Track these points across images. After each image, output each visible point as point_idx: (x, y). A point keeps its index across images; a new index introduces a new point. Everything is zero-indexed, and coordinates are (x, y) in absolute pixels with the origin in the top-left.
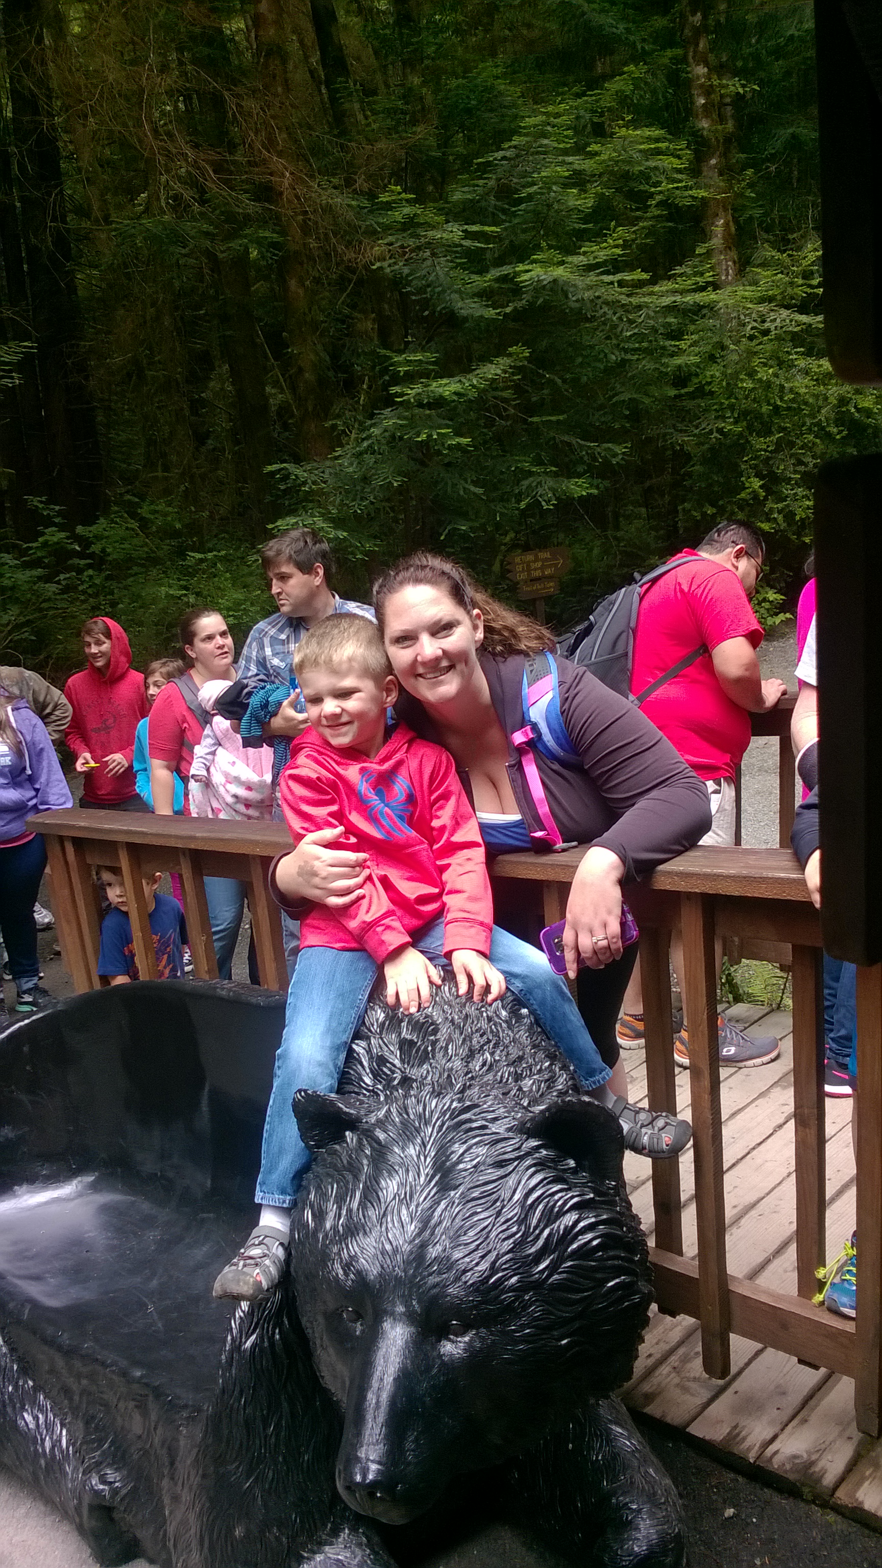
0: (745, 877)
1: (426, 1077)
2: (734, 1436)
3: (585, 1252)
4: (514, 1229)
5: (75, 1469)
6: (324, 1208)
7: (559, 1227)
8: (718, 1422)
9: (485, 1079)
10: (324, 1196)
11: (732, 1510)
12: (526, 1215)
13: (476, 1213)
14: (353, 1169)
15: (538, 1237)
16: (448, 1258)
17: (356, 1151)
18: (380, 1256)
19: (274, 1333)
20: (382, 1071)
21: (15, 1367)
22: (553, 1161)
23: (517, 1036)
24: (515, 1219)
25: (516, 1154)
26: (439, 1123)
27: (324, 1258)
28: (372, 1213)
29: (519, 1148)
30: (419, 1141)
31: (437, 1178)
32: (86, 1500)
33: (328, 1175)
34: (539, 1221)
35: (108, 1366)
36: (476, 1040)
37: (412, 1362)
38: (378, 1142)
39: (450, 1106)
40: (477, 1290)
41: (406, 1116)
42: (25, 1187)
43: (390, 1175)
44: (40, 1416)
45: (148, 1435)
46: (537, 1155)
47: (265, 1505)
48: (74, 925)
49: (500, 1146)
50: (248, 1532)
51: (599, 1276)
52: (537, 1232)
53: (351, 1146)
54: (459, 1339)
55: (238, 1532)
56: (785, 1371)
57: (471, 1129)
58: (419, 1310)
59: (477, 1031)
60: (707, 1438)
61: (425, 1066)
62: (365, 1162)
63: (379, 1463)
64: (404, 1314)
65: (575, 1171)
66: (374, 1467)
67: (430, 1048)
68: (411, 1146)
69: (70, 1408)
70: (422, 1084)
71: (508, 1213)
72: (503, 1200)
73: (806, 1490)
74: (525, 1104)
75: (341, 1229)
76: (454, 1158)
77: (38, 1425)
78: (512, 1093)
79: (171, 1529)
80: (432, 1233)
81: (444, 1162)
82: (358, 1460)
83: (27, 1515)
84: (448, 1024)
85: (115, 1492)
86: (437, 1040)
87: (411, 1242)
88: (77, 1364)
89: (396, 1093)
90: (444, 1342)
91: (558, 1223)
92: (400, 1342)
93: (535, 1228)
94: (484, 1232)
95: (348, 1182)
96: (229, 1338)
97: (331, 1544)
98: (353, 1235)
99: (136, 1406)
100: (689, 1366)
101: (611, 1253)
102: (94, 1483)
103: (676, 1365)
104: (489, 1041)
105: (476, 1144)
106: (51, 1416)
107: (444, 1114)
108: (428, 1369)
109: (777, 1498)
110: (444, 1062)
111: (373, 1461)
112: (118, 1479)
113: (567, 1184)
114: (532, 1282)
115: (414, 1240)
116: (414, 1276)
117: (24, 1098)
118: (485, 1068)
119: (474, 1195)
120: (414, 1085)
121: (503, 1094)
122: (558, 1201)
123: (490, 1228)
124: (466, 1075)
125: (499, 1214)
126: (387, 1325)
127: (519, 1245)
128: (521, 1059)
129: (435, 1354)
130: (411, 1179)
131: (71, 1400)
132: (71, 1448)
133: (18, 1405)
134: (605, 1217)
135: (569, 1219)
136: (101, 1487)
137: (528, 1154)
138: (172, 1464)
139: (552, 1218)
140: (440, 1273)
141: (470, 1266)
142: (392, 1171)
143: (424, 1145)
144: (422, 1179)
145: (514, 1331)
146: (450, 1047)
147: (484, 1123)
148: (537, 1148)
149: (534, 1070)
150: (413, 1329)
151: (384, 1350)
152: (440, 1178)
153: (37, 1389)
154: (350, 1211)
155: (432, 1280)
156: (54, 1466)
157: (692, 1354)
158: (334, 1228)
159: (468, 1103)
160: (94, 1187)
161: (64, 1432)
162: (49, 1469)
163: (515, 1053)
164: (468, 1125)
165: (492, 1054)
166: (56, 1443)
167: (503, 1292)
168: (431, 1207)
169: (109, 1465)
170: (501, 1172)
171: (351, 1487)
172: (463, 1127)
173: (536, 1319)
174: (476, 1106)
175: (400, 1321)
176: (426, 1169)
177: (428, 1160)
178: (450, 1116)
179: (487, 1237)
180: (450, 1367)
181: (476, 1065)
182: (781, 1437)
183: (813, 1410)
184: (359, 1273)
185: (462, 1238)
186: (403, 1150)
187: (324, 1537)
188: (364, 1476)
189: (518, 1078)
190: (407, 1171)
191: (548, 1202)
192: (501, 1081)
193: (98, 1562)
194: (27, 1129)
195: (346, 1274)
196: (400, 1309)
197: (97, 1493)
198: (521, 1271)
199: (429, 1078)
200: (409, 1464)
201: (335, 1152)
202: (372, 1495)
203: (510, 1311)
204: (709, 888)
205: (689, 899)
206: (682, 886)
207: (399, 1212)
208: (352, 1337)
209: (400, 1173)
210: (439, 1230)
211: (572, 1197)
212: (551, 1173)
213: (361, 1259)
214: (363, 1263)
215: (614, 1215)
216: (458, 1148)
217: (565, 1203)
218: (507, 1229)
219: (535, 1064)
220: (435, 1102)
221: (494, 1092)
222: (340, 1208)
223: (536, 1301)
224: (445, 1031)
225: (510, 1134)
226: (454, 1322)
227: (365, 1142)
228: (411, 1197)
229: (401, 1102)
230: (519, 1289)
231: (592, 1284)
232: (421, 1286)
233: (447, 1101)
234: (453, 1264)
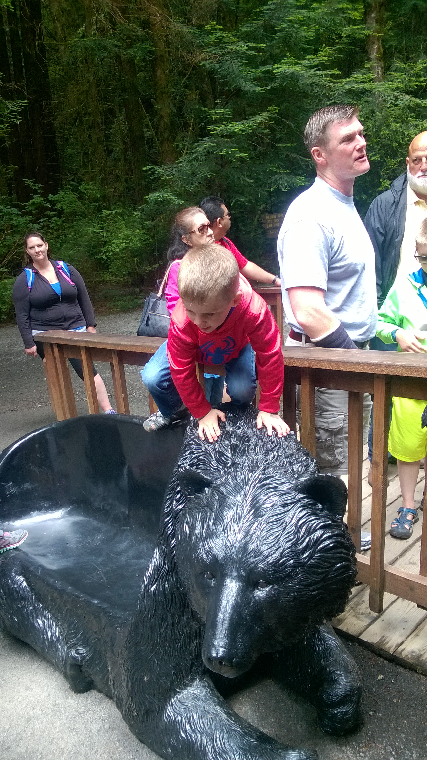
0: (410, 367)
1: (245, 463)
2: (382, 640)
3: (326, 550)
4: (292, 537)
5: (63, 647)
6: (194, 524)
7: (314, 537)
8: (374, 634)
9: (275, 465)
10: (194, 519)
11: (382, 676)
12: (298, 531)
13: (273, 529)
14: (210, 506)
15: (303, 541)
17: (211, 497)
18: (224, 548)
19: (165, 584)
20: (221, 459)
21: (34, 598)
22: (311, 504)
23: (289, 444)
24: (292, 532)
25: (293, 501)
26: (253, 485)
27: (196, 548)
28: (220, 527)
29: (294, 498)
30: (243, 493)
31: (252, 511)
32: (69, 662)
33: (197, 508)
34: (304, 533)
35: (80, 598)
36: (269, 445)
37: (241, 600)
38: (222, 493)
39: (258, 477)
40: (274, 566)
41: (236, 481)
42: (36, 512)
44: (46, 621)
45: (100, 631)
46: (303, 502)
47: (159, 666)
49: (284, 496)
50: (151, 678)
51: (333, 561)
52: (303, 539)
53: (208, 495)
54: (264, 589)
55: (146, 679)
56: (407, 611)
57: (270, 488)
58: (244, 575)
59: (269, 441)
60: (369, 641)
61: (244, 457)
62: (216, 503)
63: (225, 648)
64: (236, 576)
65: (322, 510)
66: (222, 650)
67: (246, 448)
68: (239, 496)
69: (61, 617)
70: (243, 465)
71: (288, 529)
72: (286, 523)
73: (418, 668)
74: (296, 477)
75: (204, 534)
76: (261, 502)
77: (44, 626)
78: (289, 471)
79: (112, 677)
80: (251, 538)
81: (256, 504)
82: (214, 646)
83: (38, 668)
84: (255, 437)
85: (83, 658)
86: (250, 445)
87: (239, 542)
88: (65, 597)
89: (230, 470)
90: (256, 590)
91: (313, 535)
92: (234, 590)
93: (302, 537)
94: (277, 538)
95: (207, 512)
96: (143, 586)
97: (191, 686)
98: (210, 538)
99: (94, 618)
100: (359, 607)
101: (339, 550)
102: (73, 653)
103: (352, 606)
104: (276, 446)
105: (272, 495)
106: (50, 621)
107: (256, 480)
108: (248, 603)
109: (403, 671)
110: (254, 455)
111: (221, 647)
112: (85, 652)
113: (318, 516)
114: (300, 563)
115: (241, 541)
116: (242, 558)
117: (36, 469)
118: (274, 459)
119: (272, 520)
120: (239, 466)
121: (285, 472)
122: (313, 524)
123: (280, 536)
124: (265, 462)
125: (284, 529)
126: (227, 581)
127: (294, 545)
128: (292, 455)
129: (252, 596)
130: (239, 511)
131: (61, 613)
132: (61, 637)
133: (35, 616)
134: (336, 533)
135: (319, 533)
136: (76, 655)
138: (113, 645)
140: (255, 557)
141: (270, 554)
142: (229, 508)
143: (245, 495)
144: (245, 511)
145: (292, 586)
146: (257, 448)
147: (276, 485)
148: (303, 498)
149: (299, 461)
150: (241, 584)
151: (227, 593)
152: (254, 511)
153: (44, 608)
154: (208, 525)
155: (251, 560)
156: (53, 644)
157: (361, 602)
158: (201, 534)
159: (268, 476)
160: (70, 513)
161: (57, 629)
162: (49, 647)
163: (289, 452)
164: (268, 486)
165: (278, 452)
166: (53, 634)
167: (286, 567)
168: (250, 525)
169: (80, 645)
170: (285, 509)
171: (210, 659)
172: (266, 487)
173: (302, 581)
174: (272, 477)
175: (234, 579)
176: (247, 507)
177: (248, 502)
178: (259, 481)
179: (279, 540)
180: (259, 602)
181: (270, 457)
182: (405, 643)
183: (421, 630)
184: (214, 556)
185: (266, 540)
186: (235, 497)
187: (187, 682)
188: (217, 654)
189: (291, 464)
190: (237, 507)
191: (309, 525)
192: (283, 465)
193: (73, 690)
194: (37, 484)
195: (207, 556)
196: (235, 574)
197: (75, 658)
198: (295, 557)
199: (246, 463)
200: (239, 649)
201: (199, 498)
202: (221, 663)
203: (289, 577)
204: (390, 372)
205: (379, 377)
206: (376, 371)
207: (234, 527)
208: (209, 586)
209: (234, 508)
210: (254, 536)
211: (320, 523)
212: (310, 511)
213: (215, 549)
214: (215, 551)
215: (341, 532)
216: (263, 497)
217: (317, 525)
218: (288, 537)
219: (299, 458)
220: (250, 474)
221: (280, 471)
222: (203, 524)
223: (302, 572)
224: (253, 441)
225: (290, 491)
226: (261, 581)
227: (215, 493)
228: (240, 520)
229: (233, 474)
230: (294, 566)
231: (329, 565)
232: (245, 563)
233: (257, 474)
234: (261, 553)
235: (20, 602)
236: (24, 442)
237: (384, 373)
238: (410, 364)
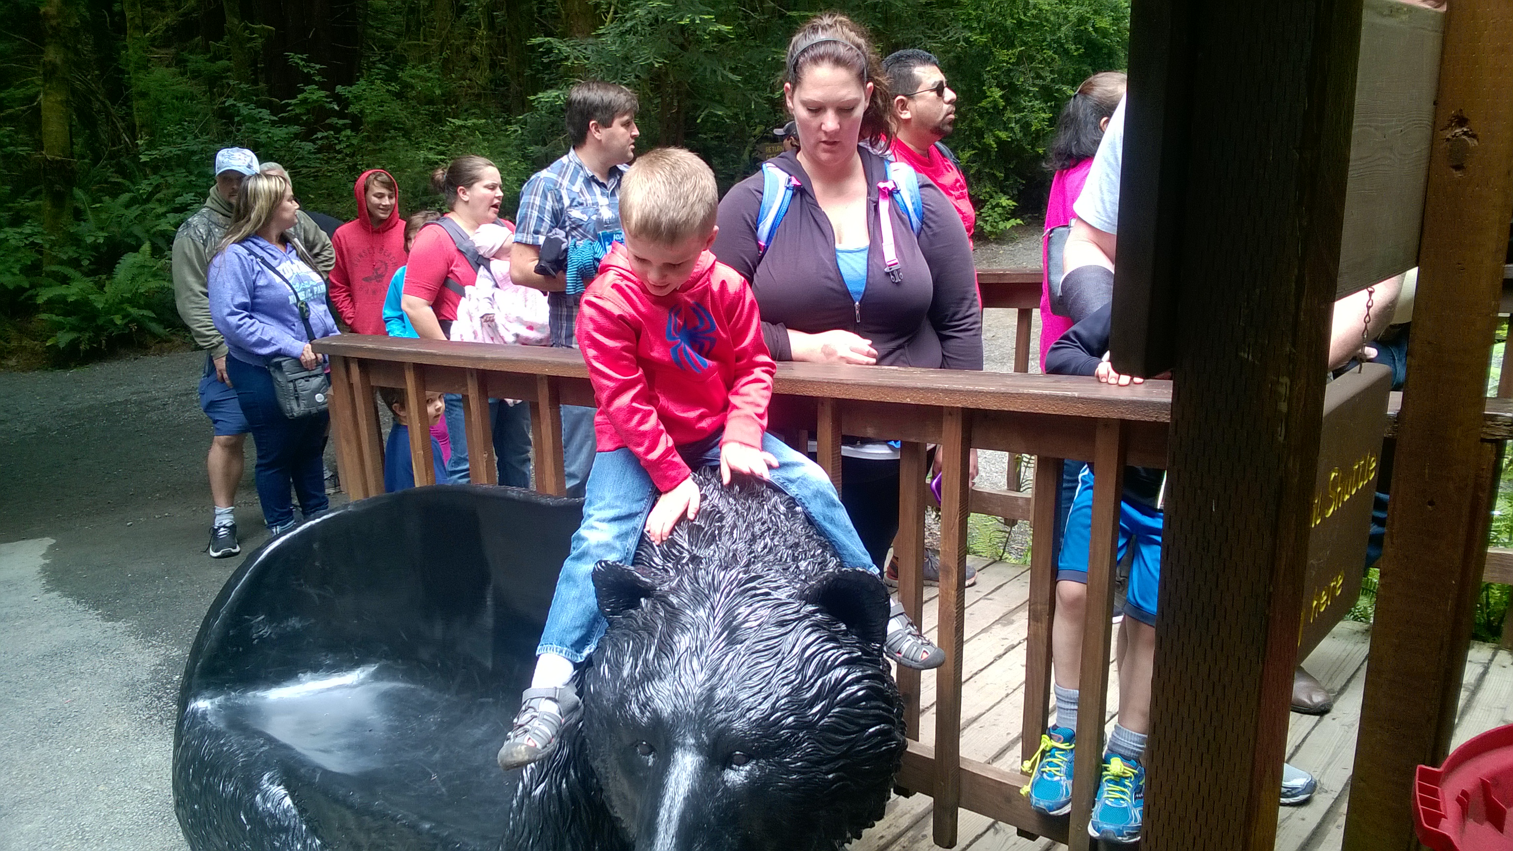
0: (1003, 393)
1: (713, 556)
3: (852, 701)
4: (793, 677)
6: (620, 660)
7: (831, 678)
9: (767, 558)
10: (621, 652)
12: (803, 667)
13: (761, 663)
14: (648, 628)
15: (812, 685)
16: (735, 698)
17: (651, 613)
18: (673, 697)
19: (561, 783)
20: (671, 552)
21: (304, 827)
22: (827, 623)
23: (793, 528)
24: (794, 669)
25: (795, 616)
26: (727, 590)
28: (666, 663)
29: (798, 611)
30: (708, 604)
31: (724, 635)
33: (625, 635)
34: (814, 672)
35: (398, 821)
36: (757, 528)
37: (700, 786)
38: (671, 605)
39: (737, 576)
40: (759, 725)
41: (696, 585)
42: (309, 675)
43: (683, 631)
46: (813, 618)
48: (354, 444)
49: (781, 609)
51: (862, 722)
52: (812, 681)
53: (646, 610)
54: (741, 768)
57: (756, 595)
58: (707, 742)
59: (758, 520)
61: (712, 547)
62: (659, 622)
64: (694, 745)
65: (845, 634)
67: (717, 532)
68: (702, 610)
70: (710, 560)
71: (788, 663)
72: (784, 653)
74: (803, 577)
75: (638, 676)
76: (740, 618)
78: (791, 570)
80: (721, 679)
81: (731, 622)
84: (732, 514)
86: (723, 526)
87: (700, 687)
88: (368, 820)
89: (686, 568)
90: (727, 771)
91: (830, 675)
92: (690, 769)
93: (811, 678)
94: (767, 678)
95: (644, 639)
96: (521, 785)
98: (649, 680)
101: (874, 703)
104: (769, 529)
105: (761, 607)
107: (731, 583)
108: (714, 792)
110: (729, 543)
113: (839, 643)
114: (806, 722)
115: (704, 684)
116: (704, 713)
117: (312, 591)
118: (766, 550)
119: (757, 648)
120: (704, 561)
121: (784, 570)
122: (830, 657)
123: (771, 675)
124: (749, 554)
125: (779, 664)
126: (679, 754)
127: (797, 691)
128: (797, 545)
129: (720, 779)
130: (701, 635)
134: (870, 672)
135: (840, 672)
137: (806, 617)
139: (825, 670)
140: (727, 711)
141: (754, 706)
142: (684, 629)
143: (713, 608)
144: (711, 636)
145: (790, 763)
146: (735, 531)
147: (767, 590)
148: (815, 612)
149: (809, 555)
150: (701, 758)
151: (676, 774)
152: (728, 635)
153: (324, 846)
154: (646, 661)
155: (720, 716)
158: (632, 676)
159: (753, 574)
160: (376, 677)
163: (791, 540)
164: (753, 592)
165: (772, 539)
167: (782, 728)
168: (719, 658)
170: (782, 630)
172: (749, 593)
173: (808, 754)
175: (690, 751)
176: (715, 629)
177: (717, 620)
178: (737, 585)
179: (769, 682)
180: (732, 791)
181: (759, 547)
184: (655, 711)
185: (748, 682)
186: (694, 612)
189: (795, 559)
190: (698, 629)
191: (822, 657)
194: (313, 621)
195: (642, 713)
196: (691, 741)
198: (797, 712)
199: (717, 555)
201: (630, 616)
203: (787, 745)
204: (970, 403)
205: (950, 414)
206: (946, 402)
207: (691, 662)
208: (644, 766)
209: (692, 630)
210: (727, 676)
211: (843, 654)
212: (825, 634)
213: (657, 700)
214: (658, 703)
215: (877, 672)
216: (743, 611)
217: (836, 659)
218: (786, 677)
219: (810, 551)
220: (723, 573)
221: (776, 567)
222: (637, 660)
223: (808, 738)
224: (729, 520)
225: (791, 600)
226: (738, 753)
227: (659, 606)
228: (702, 650)
229: (692, 575)
230: (795, 728)
231: (856, 729)
232: (709, 722)
233: (734, 572)
234: (738, 703)
235: (278, 836)
236: (291, 537)
237: (959, 405)
238: (1003, 389)
